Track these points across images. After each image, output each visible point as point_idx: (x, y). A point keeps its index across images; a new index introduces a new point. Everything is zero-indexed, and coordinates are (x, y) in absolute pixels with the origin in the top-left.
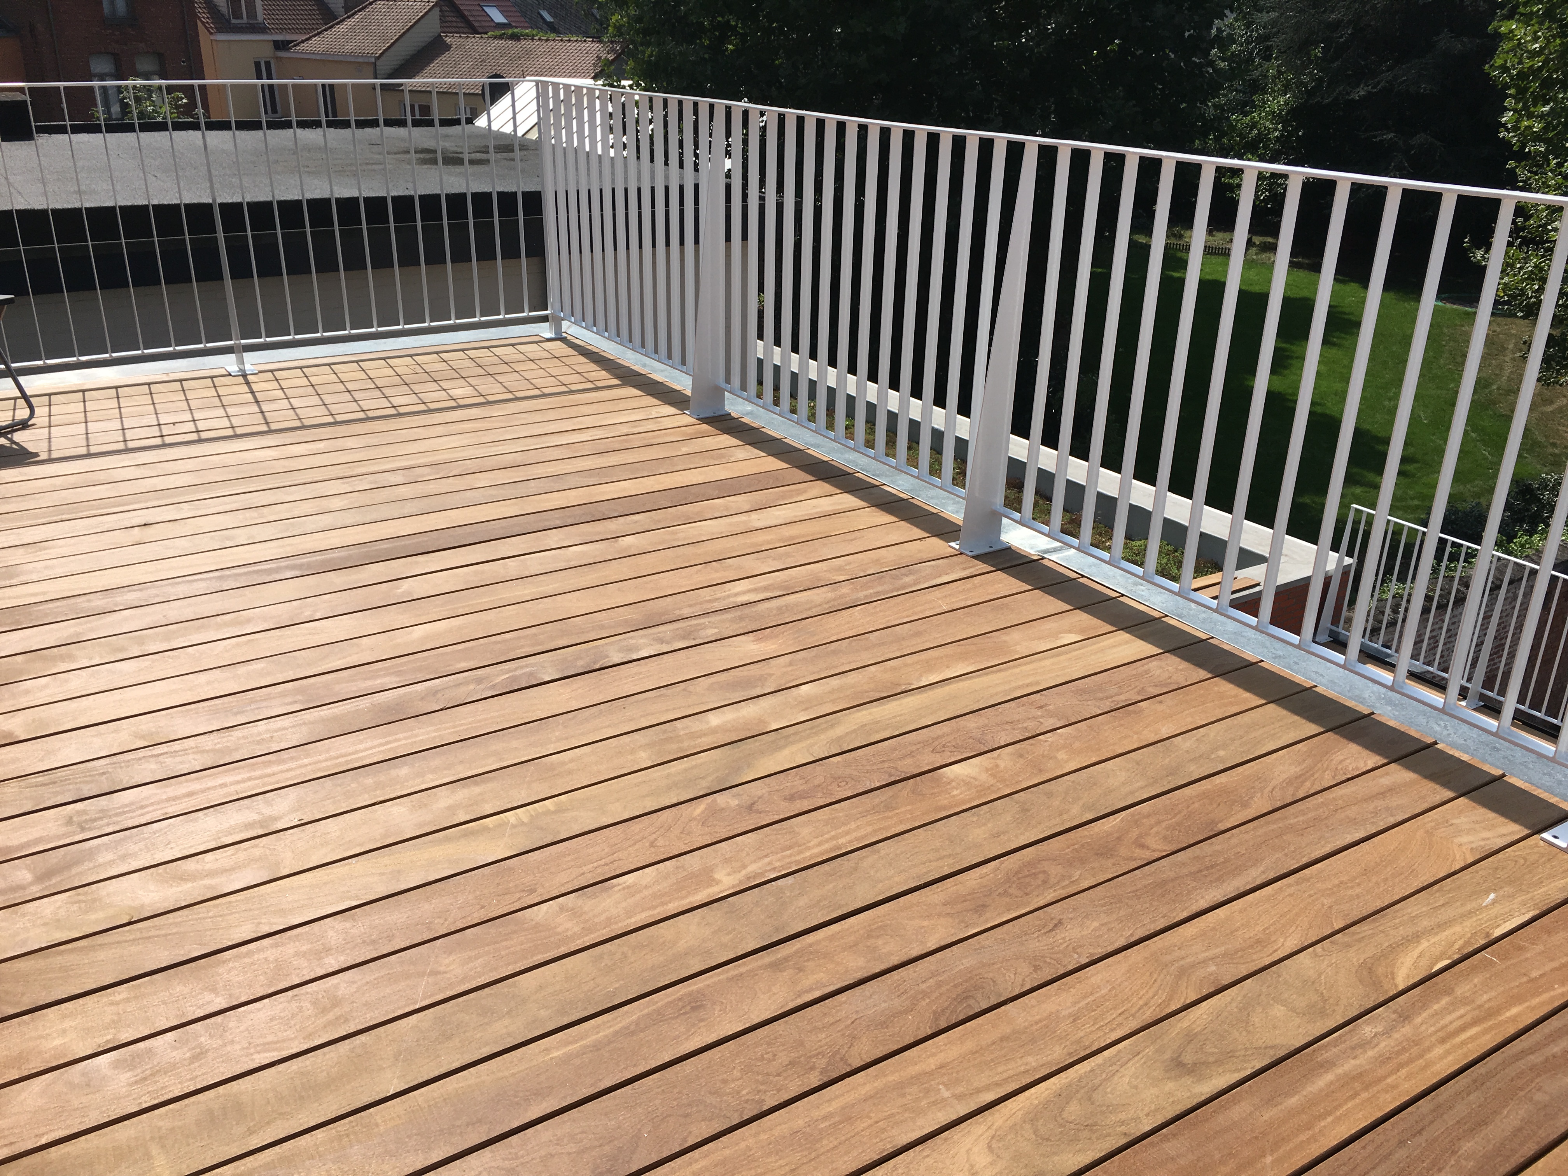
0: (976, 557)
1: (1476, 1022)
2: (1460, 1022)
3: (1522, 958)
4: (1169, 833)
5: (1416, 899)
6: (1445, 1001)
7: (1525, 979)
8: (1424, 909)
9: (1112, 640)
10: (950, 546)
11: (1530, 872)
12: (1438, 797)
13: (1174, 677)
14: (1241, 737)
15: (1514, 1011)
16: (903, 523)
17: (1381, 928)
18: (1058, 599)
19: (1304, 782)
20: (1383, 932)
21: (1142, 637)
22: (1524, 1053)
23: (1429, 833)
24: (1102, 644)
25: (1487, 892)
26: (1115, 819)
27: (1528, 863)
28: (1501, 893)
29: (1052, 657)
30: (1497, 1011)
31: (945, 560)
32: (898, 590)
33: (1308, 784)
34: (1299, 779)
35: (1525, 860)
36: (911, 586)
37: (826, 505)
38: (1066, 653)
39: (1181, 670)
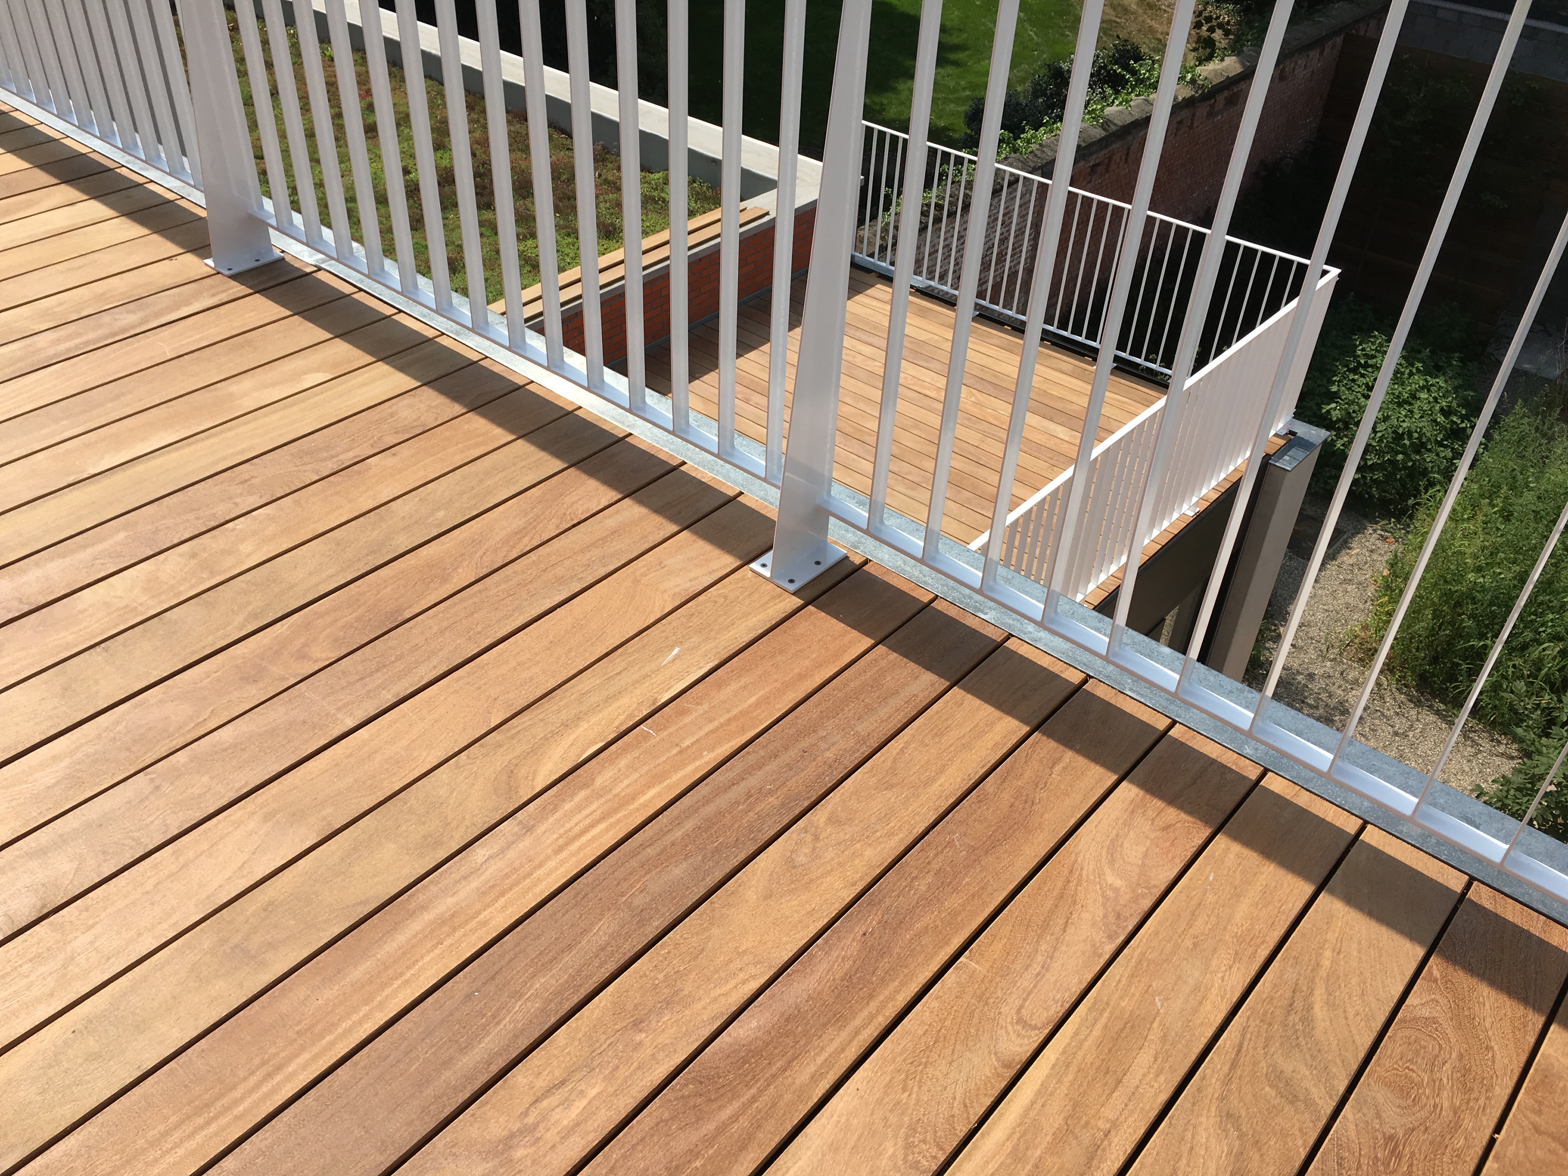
0: (233, 277)
1: (604, 818)
2: (588, 821)
3: (681, 724)
4: (342, 633)
5: (594, 670)
6: (582, 794)
7: (675, 751)
8: (598, 682)
9: (366, 375)
10: (207, 265)
11: (725, 614)
12: (662, 533)
13: (423, 418)
14: (473, 488)
15: (651, 793)
16: (155, 236)
17: (541, 717)
18: (319, 326)
19: (520, 539)
20: (542, 720)
21: (401, 369)
22: (643, 846)
23: (636, 582)
24: (352, 382)
25: (672, 647)
26: (282, 626)
27: (728, 602)
28: (687, 645)
29: (283, 409)
30: (633, 797)
31: (193, 285)
32: (116, 334)
33: (526, 540)
34: (520, 533)
35: (726, 597)
36: (133, 327)
37: (61, 219)
38: (303, 401)
39: (434, 407)
